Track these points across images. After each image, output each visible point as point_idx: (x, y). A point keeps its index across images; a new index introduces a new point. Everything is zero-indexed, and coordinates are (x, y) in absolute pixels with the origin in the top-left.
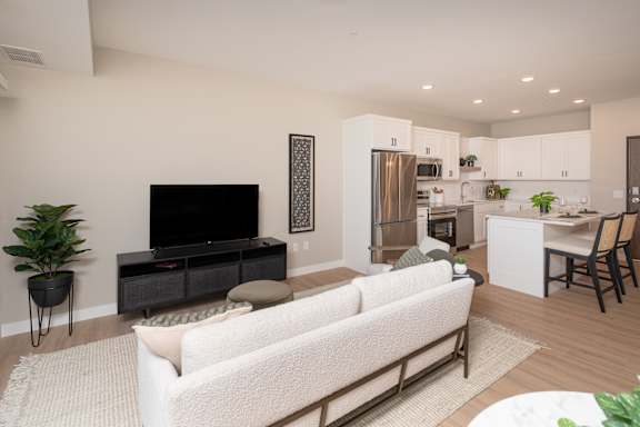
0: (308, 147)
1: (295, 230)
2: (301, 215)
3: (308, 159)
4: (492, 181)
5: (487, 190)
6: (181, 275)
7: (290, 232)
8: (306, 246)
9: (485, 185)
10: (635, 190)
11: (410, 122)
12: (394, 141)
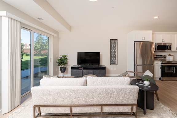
0: (116, 42)
1: (112, 64)
2: (114, 60)
3: (116, 45)
6: (81, 70)
7: (110, 65)
8: (115, 69)
11: (152, 31)
12: (144, 38)
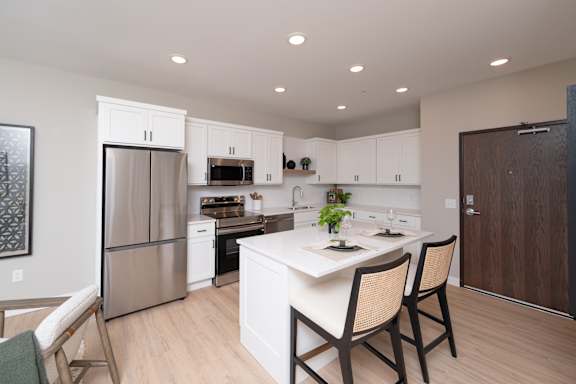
4: (336, 185)
5: (328, 195)
9: (328, 189)
10: (470, 199)
12: (148, 136)
